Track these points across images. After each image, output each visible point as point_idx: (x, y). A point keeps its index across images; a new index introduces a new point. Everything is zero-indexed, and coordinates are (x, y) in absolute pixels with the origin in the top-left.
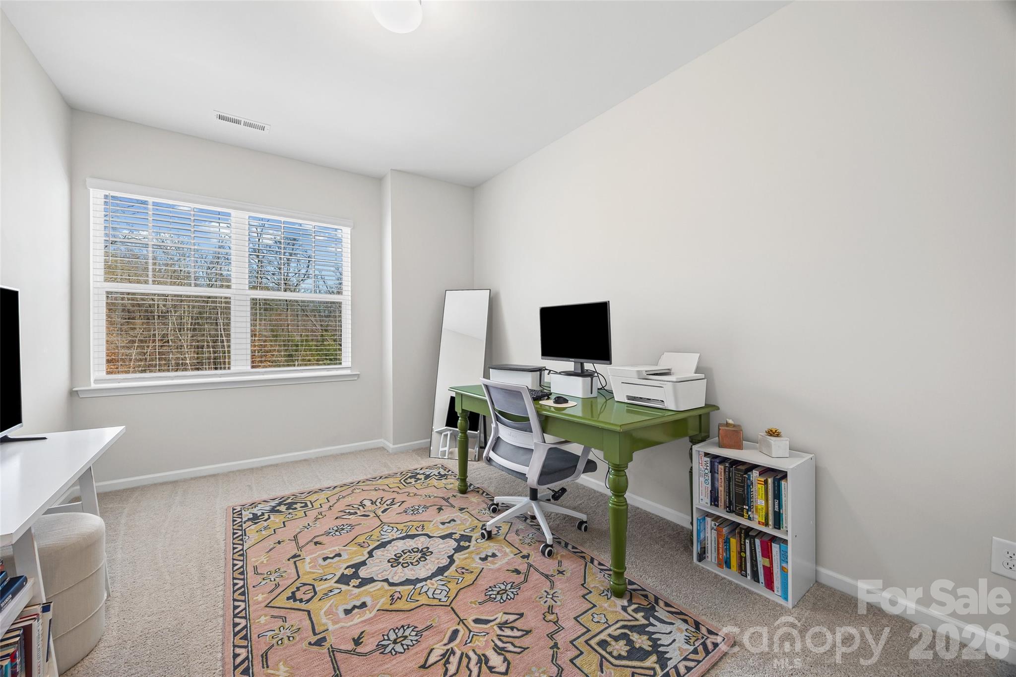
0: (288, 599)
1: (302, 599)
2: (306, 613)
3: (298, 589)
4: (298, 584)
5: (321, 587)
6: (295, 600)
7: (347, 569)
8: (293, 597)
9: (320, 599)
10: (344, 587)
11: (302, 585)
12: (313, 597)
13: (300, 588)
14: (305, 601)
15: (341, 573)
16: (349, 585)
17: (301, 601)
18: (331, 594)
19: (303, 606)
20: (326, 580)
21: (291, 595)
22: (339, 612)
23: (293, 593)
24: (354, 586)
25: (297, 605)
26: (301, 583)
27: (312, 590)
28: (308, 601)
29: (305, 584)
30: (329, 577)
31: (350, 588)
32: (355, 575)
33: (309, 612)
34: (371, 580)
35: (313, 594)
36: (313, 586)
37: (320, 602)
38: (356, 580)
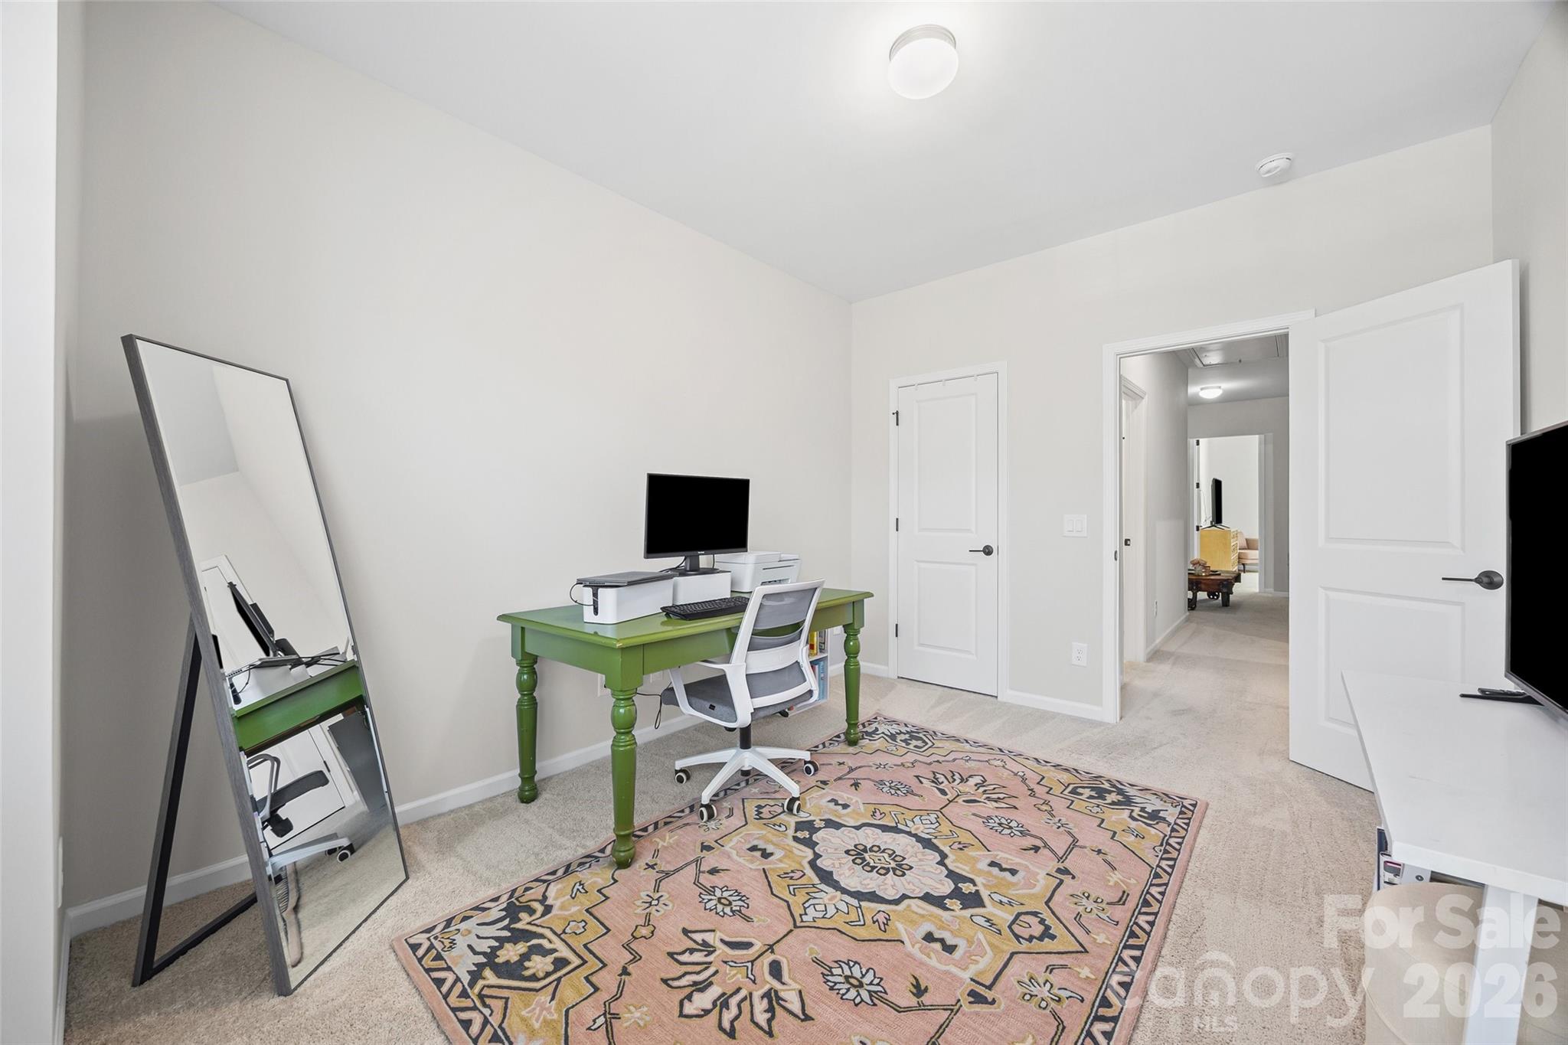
0: (1053, 937)
1: (1039, 922)
2: (1050, 904)
3: (1031, 939)
4: (1025, 946)
5: (1003, 916)
6: (1048, 928)
7: (952, 908)
8: (1047, 934)
9: (1022, 904)
10: (984, 894)
11: (1021, 939)
12: (1027, 913)
13: (1027, 937)
14: (1039, 917)
15: (963, 911)
16: (977, 891)
17: (1042, 922)
18: (1005, 900)
19: (1046, 914)
20: (988, 920)
21: (1046, 940)
22: (1020, 878)
23: (1041, 939)
24: (975, 885)
25: (1050, 920)
26: (1020, 943)
27: (1018, 922)
28: (1035, 914)
29: (1017, 937)
30: (981, 921)
31: (981, 888)
32: (956, 894)
33: (1047, 903)
34: (952, 875)
35: (1022, 918)
36: (1010, 927)
37: (1023, 902)
38: (963, 888)
